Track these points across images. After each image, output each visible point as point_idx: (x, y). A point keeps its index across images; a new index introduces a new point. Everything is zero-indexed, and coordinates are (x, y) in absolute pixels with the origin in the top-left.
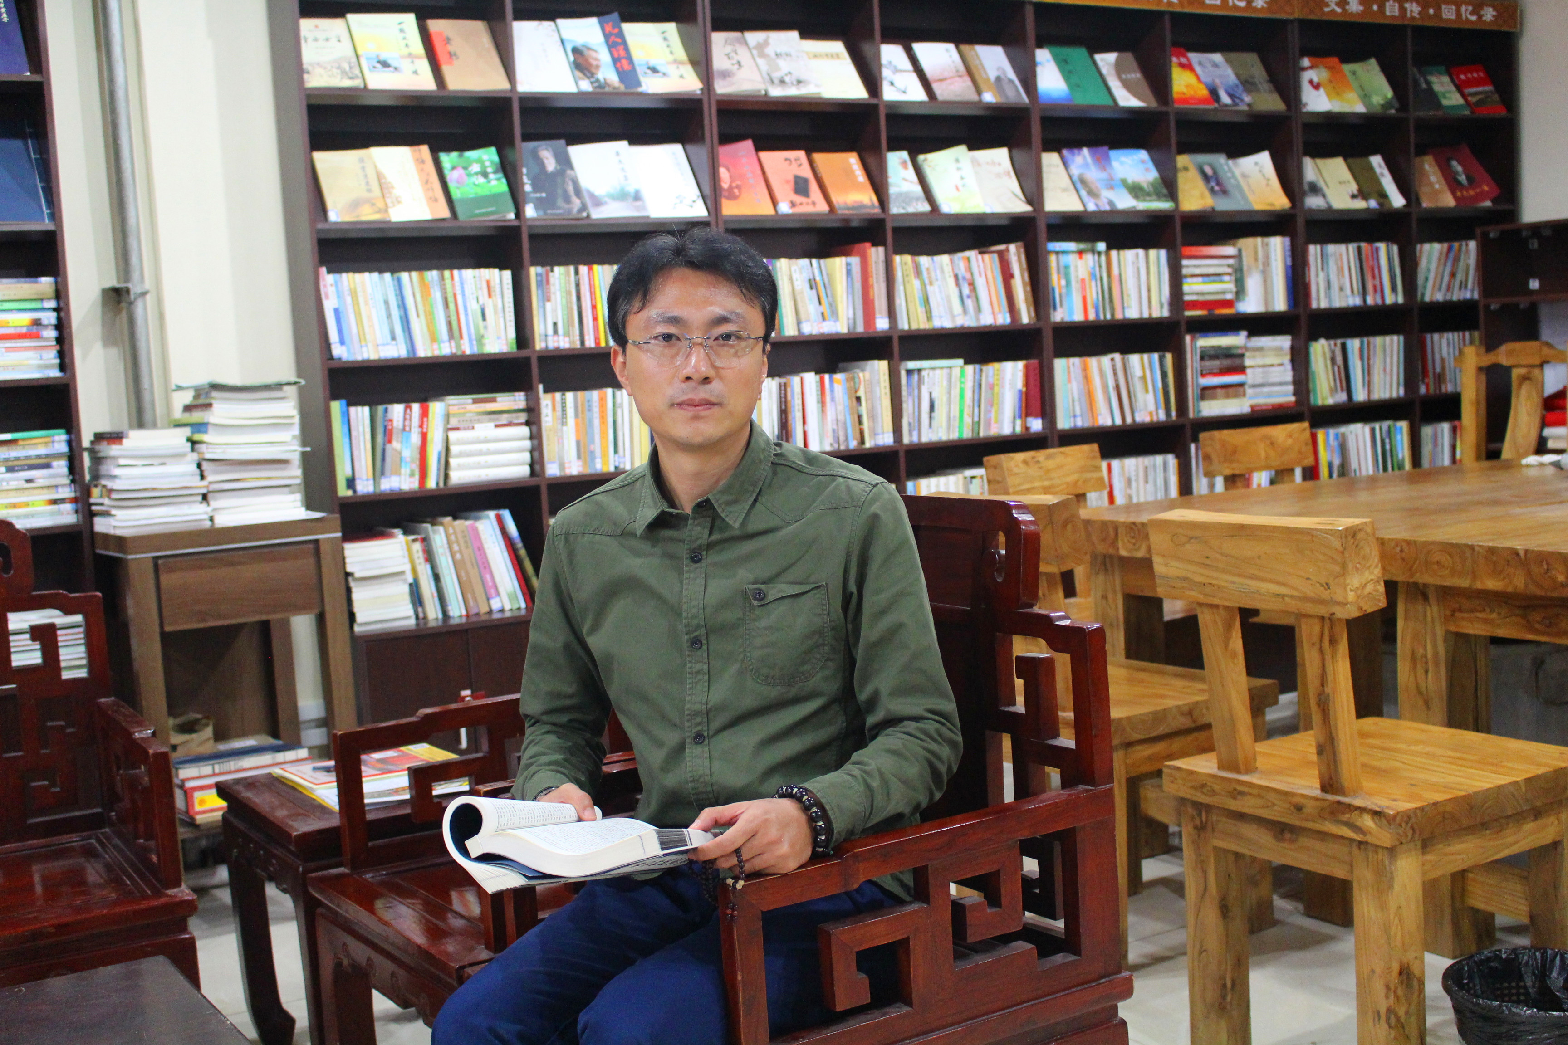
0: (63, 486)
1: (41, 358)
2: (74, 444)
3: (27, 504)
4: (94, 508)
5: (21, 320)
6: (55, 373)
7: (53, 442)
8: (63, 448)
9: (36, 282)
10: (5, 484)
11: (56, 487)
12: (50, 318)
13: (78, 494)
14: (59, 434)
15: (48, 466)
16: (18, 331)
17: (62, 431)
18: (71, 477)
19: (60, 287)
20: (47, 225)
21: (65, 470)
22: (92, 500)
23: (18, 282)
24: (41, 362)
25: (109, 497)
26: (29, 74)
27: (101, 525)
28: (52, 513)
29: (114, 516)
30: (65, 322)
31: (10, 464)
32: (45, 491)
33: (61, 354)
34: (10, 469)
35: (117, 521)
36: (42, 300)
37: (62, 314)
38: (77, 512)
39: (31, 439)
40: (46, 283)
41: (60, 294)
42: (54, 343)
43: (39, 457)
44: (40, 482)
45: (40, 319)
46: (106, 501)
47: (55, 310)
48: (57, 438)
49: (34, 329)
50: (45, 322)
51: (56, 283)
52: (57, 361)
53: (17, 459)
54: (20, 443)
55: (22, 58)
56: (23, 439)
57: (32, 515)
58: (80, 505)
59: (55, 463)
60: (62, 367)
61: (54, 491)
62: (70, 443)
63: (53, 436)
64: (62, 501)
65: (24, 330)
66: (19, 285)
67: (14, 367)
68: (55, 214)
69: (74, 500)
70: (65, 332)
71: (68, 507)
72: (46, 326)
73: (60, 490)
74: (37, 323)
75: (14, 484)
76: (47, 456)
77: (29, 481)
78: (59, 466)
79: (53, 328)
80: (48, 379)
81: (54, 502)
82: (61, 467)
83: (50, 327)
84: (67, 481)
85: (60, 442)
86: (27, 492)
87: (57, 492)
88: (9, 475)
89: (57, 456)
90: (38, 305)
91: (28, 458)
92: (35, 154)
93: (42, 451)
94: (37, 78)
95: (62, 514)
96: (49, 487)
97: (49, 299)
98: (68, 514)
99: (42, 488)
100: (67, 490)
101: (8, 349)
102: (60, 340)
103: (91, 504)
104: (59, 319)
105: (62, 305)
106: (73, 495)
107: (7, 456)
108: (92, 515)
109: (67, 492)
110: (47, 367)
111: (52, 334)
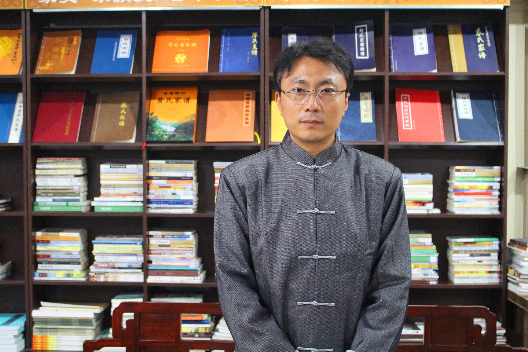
0: (495, 265)
1: (491, 204)
2: (502, 246)
3: (477, 272)
4: (509, 278)
5: (483, 186)
6: (496, 212)
7: (492, 244)
8: (497, 247)
9: (492, 168)
10: (468, 262)
11: (492, 265)
12: (497, 186)
13: (502, 270)
14: (495, 241)
15: (489, 255)
16: (482, 191)
17: (497, 239)
18: (499, 261)
19: (503, 171)
20: (500, 143)
21: (496, 258)
22: (508, 275)
23: (484, 168)
24: (491, 206)
25: (519, 277)
26: (498, 71)
27: (511, 287)
28: (488, 278)
29: (521, 286)
30: (504, 188)
31: (472, 253)
32: (486, 267)
33: (500, 203)
34: (472, 255)
35: (521, 289)
36: (494, 177)
37: (503, 184)
38: (500, 278)
39: (483, 242)
40: (497, 169)
41: (503, 175)
42: (497, 197)
43: (485, 251)
44: (484, 263)
45: (492, 186)
46: (518, 279)
47: (499, 182)
48: (494, 242)
49: (489, 191)
50: (494, 188)
51: (501, 169)
52: (498, 206)
53: (475, 251)
54: (477, 243)
55: (496, 64)
56: (479, 242)
57: (480, 278)
58: (502, 275)
59: (492, 254)
60: (500, 209)
61: (491, 267)
62: (500, 245)
63: (493, 241)
64: (494, 272)
65: (485, 191)
66: (484, 170)
67: (478, 208)
68: (505, 138)
69: (500, 272)
70: (504, 193)
71: (496, 275)
72: (495, 190)
73: (493, 267)
74: (491, 188)
75: (472, 262)
76: (489, 251)
77: (480, 261)
78: (494, 256)
79: (498, 190)
80: (493, 215)
81: (490, 272)
82: (495, 256)
83: (496, 190)
84: (497, 263)
85: (496, 244)
86: (478, 267)
87: (492, 268)
88: (471, 258)
89: (494, 251)
90: (492, 179)
91: (480, 251)
92: (496, 108)
93: (487, 248)
94: (502, 73)
95: (493, 278)
96: (488, 265)
97: (497, 177)
98: (496, 278)
99: (485, 265)
100: (496, 267)
101: (476, 200)
102: (500, 197)
103: (507, 276)
104: (501, 186)
105: (503, 179)
106: (499, 270)
107: (471, 249)
108: (508, 281)
109: (496, 268)
110: (493, 209)
111: (497, 193)
